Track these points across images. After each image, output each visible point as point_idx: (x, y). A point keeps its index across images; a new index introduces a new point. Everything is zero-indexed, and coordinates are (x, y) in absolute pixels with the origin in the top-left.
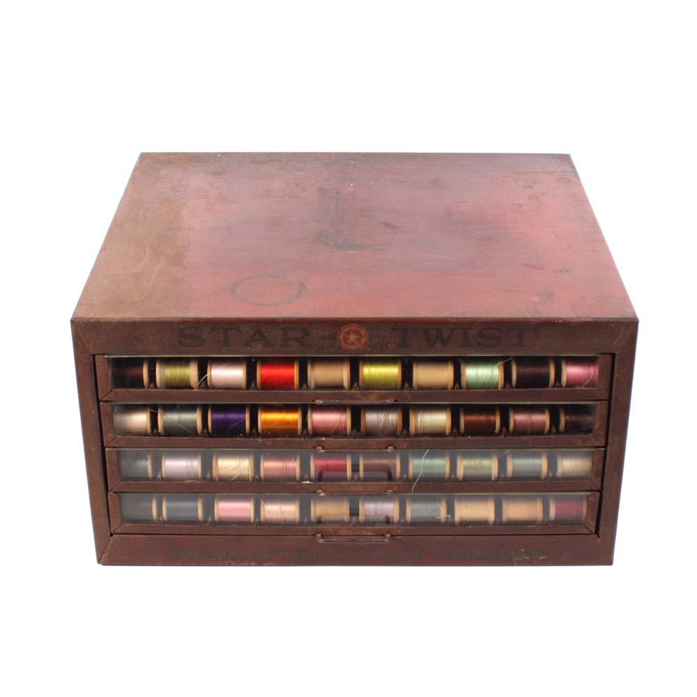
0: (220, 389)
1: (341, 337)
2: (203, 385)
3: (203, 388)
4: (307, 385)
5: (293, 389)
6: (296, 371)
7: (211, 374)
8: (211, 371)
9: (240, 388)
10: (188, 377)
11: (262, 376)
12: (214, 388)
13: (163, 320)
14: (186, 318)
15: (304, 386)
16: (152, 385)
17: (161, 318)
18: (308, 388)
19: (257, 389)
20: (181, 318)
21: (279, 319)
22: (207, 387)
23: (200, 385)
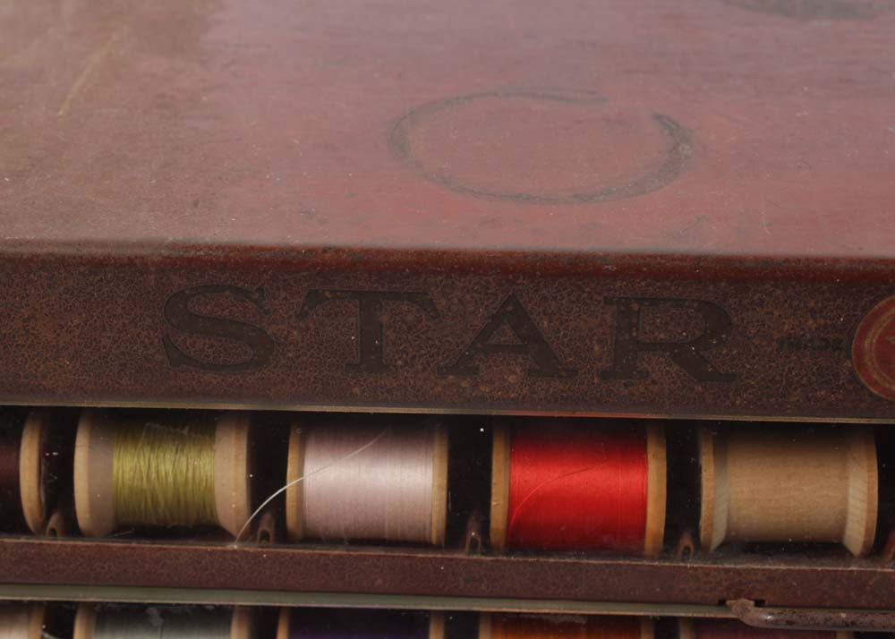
0: (334, 541)
1: (870, 342)
2: (266, 526)
3: (265, 536)
4: (696, 535)
5: (639, 554)
6: (653, 478)
7: (300, 486)
8: (300, 473)
9: (422, 544)
10: (210, 490)
11: (513, 500)
12: (311, 538)
13: (99, 252)
14: (197, 247)
15: (686, 541)
16: (54, 521)
17: (88, 243)
18: (700, 548)
19: (488, 548)
20: (173, 246)
21: (606, 257)
22: (283, 535)
23: (255, 524)
